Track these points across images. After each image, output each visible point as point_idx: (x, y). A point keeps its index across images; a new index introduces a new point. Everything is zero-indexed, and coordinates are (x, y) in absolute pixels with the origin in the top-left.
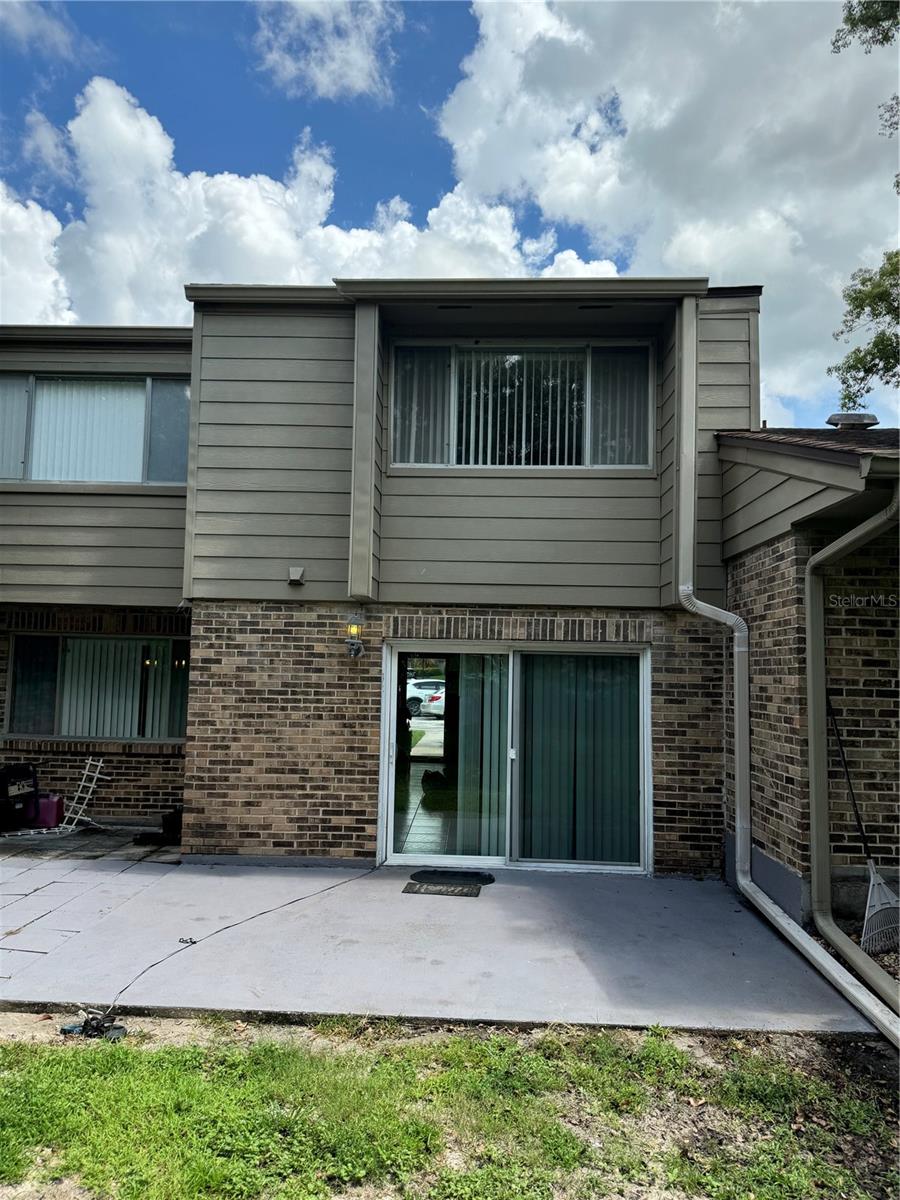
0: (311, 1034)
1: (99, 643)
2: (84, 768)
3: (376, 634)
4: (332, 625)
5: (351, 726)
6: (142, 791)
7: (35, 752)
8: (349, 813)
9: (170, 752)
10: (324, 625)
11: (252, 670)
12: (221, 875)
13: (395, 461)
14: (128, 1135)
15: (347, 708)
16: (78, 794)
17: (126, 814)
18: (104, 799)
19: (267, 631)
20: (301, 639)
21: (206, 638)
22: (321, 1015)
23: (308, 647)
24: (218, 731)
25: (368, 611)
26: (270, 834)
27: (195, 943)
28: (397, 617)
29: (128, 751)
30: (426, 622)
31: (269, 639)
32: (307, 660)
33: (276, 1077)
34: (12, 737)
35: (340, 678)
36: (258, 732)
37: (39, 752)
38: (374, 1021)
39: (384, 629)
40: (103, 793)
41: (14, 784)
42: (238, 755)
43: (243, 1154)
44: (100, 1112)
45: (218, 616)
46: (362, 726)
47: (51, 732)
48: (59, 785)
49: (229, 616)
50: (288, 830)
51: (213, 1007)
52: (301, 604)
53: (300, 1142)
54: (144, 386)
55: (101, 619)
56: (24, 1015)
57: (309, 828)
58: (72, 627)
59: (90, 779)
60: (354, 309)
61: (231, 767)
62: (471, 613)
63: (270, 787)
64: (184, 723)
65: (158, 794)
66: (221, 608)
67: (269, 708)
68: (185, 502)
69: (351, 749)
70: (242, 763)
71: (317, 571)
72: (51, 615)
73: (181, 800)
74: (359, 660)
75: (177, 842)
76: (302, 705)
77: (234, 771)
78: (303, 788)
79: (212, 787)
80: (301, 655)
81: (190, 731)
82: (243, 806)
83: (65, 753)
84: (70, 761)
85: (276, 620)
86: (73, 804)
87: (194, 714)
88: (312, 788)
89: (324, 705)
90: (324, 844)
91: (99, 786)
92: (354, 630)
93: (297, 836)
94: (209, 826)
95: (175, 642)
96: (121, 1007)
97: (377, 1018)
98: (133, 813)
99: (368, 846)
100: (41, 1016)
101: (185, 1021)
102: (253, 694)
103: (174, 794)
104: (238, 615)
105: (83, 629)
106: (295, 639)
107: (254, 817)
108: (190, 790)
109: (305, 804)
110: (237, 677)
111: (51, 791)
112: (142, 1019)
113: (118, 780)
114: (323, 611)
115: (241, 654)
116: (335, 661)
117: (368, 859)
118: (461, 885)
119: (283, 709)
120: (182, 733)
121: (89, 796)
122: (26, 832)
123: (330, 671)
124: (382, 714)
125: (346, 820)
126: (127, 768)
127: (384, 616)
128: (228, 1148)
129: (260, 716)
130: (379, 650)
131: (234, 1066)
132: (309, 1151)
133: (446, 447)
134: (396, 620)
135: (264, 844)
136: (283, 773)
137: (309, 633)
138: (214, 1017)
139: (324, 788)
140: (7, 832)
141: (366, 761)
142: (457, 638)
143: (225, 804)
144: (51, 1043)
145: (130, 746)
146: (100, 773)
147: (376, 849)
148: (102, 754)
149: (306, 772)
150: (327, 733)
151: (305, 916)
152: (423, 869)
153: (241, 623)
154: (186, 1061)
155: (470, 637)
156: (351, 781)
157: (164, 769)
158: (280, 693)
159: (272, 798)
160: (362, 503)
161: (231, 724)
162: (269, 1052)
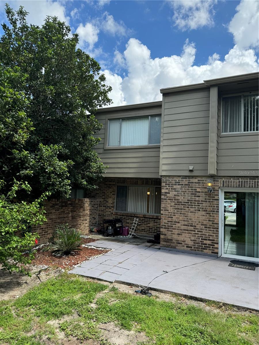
0: (205, 305)
1: (137, 187)
2: (134, 221)
3: (217, 186)
4: (202, 183)
5: (209, 214)
6: (148, 228)
7: (122, 216)
8: (209, 240)
9: (155, 218)
10: (200, 183)
11: (179, 196)
12: (172, 254)
13: (222, 132)
14: (156, 324)
15: (208, 208)
16: (132, 227)
17: (144, 234)
18: (139, 229)
19: (183, 185)
20: (193, 187)
21: (166, 186)
22: (207, 300)
23: (195, 190)
24: (169, 213)
25: (214, 179)
26: (185, 244)
27: (167, 272)
28: (224, 181)
29: (144, 216)
30: (234, 182)
31: (183, 187)
32: (195, 193)
33: (197, 316)
34: (117, 211)
35: (205, 199)
36: (181, 214)
37: (123, 216)
38: (224, 304)
39: (219, 184)
40: (138, 227)
41: (117, 224)
42: (175, 220)
43: (190, 337)
44: (148, 316)
45: (169, 180)
46: (213, 214)
47: (125, 210)
48: (128, 225)
49: (172, 180)
50: (191, 243)
51: (175, 292)
52: (193, 177)
53: (206, 337)
54: (149, 119)
55: (137, 181)
56: (125, 285)
57: (197, 243)
58: (130, 183)
59: (135, 224)
60: (210, 89)
61: (173, 223)
62: (250, 179)
63: (184, 230)
64: (160, 210)
65: (152, 229)
66: (170, 178)
67: (184, 207)
68: (160, 149)
69: (209, 221)
70: (176, 222)
71: (197, 167)
72: (125, 180)
73: (160, 231)
74: (211, 194)
75: (159, 243)
76: (193, 206)
77: (174, 224)
78: (195, 231)
79: (168, 228)
80: (193, 192)
81: (162, 212)
82: (177, 235)
83: (129, 216)
84: (130, 218)
85: (185, 181)
86: (131, 230)
87: (163, 208)
88: (197, 231)
89: (200, 207)
90: (201, 248)
91: (137, 226)
92: (210, 184)
93: (193, 245)
94: (168, 239)
95: (156, 187)
96: (150, 287)
97: (225, 304)
98: (146, 234)
99: (216, 251)
100: (130, 286)
101: (167, 295)
102: (179, 203)
103: (156, 229)
104: (174, 180)
105: (133, 184)
106: (191, 187)
107: (181, 238)
108: (162, 229)
109: (195, 236)
110: (174, 198)
111: (126, 226)
112: (155, 292)
113: (142, 224)
114: (200, 179)
115: (175, 191)
116: (203, 194)
117: (216, 254)
118: (248, 266)
119: (188, 207)
120: (160, 213)
121: (135, 228)
122: (120, 236)
123: (202, 197)
124: (219, 211)
125: (208, 242)
126: (144, 221)
127: (219, 180)
128: (185, 334)
129: (181, 209)
130: (218, 191)
131: (183, 310)
132: (209, 340)
133: (240, 127)
134: (223, 181)
135: (184, 246)
136: (188, 226)
137: (195, 185)
138: (175, 295)
139: (201, 232)
140: (116, 236)
141: (214, 225)
142: (245, 187)
143: (172, 233)
144: (133, 294)
145: (145, 215)
146: (138, 222)
147: (218, 252)
148: (138, 217)
149: (195, 226)
150: (201, 215)
151: (198, 269)
152: (234, 260)
153: (175, 182)
154: (169, 306)
155: (249, 187)
156: (210, 230)
157: (154, 222)
158: (187, 203)
159: (185, 233)
160: (212, 146)
161: (173, 211)
162: (193, 308)
